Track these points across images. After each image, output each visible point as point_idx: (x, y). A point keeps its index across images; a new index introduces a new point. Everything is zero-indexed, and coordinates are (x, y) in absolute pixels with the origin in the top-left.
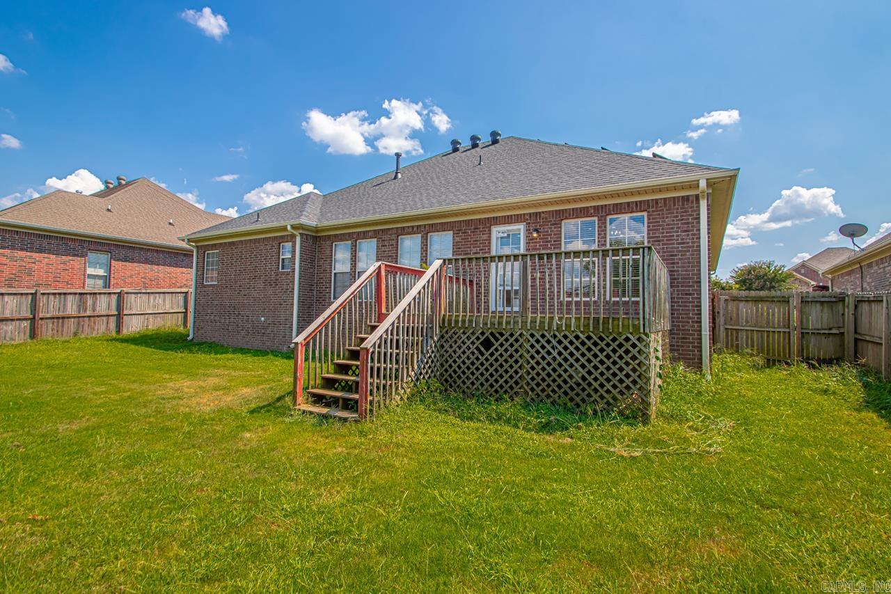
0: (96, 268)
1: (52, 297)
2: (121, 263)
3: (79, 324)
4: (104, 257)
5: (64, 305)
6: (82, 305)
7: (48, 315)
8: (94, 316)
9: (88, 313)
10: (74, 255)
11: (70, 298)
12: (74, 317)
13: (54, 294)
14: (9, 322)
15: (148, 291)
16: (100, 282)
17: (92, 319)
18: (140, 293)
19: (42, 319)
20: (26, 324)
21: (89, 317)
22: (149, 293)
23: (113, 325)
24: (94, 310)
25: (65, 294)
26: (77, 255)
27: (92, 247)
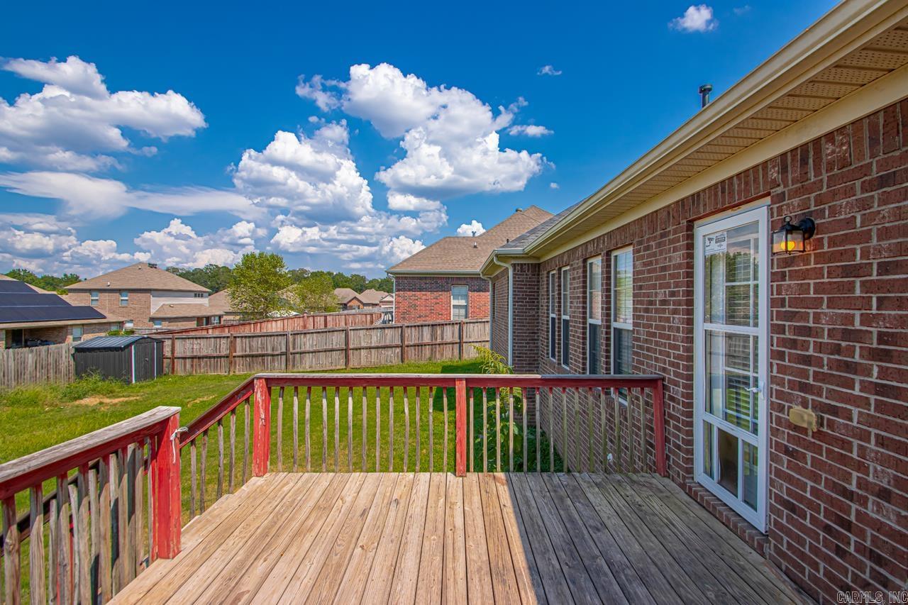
0: (458, 299)
1: (413, 329)
2: (476, 294)
3: (432, 350)
4: (464, 289)
5: (422, 335)
6: (433, 336)
7: (411, 343)
8: (442, 344)
9: (439, 341)
10: (442, 291)
11: (425, 329)
12: (429, 345)
13: (415, 326)
14: (389, 349)
15: (483, 320)
16: (463, 311)
17: (442, 346)
18: (477, 322)
19: (407, 346)
20: (398, 350)
21: (439, 344)
22: (484, 322)
23: (456, 351)
24: (442, 339)
25: (422, 326)
26: (444, 291)
27: (454, 282)
